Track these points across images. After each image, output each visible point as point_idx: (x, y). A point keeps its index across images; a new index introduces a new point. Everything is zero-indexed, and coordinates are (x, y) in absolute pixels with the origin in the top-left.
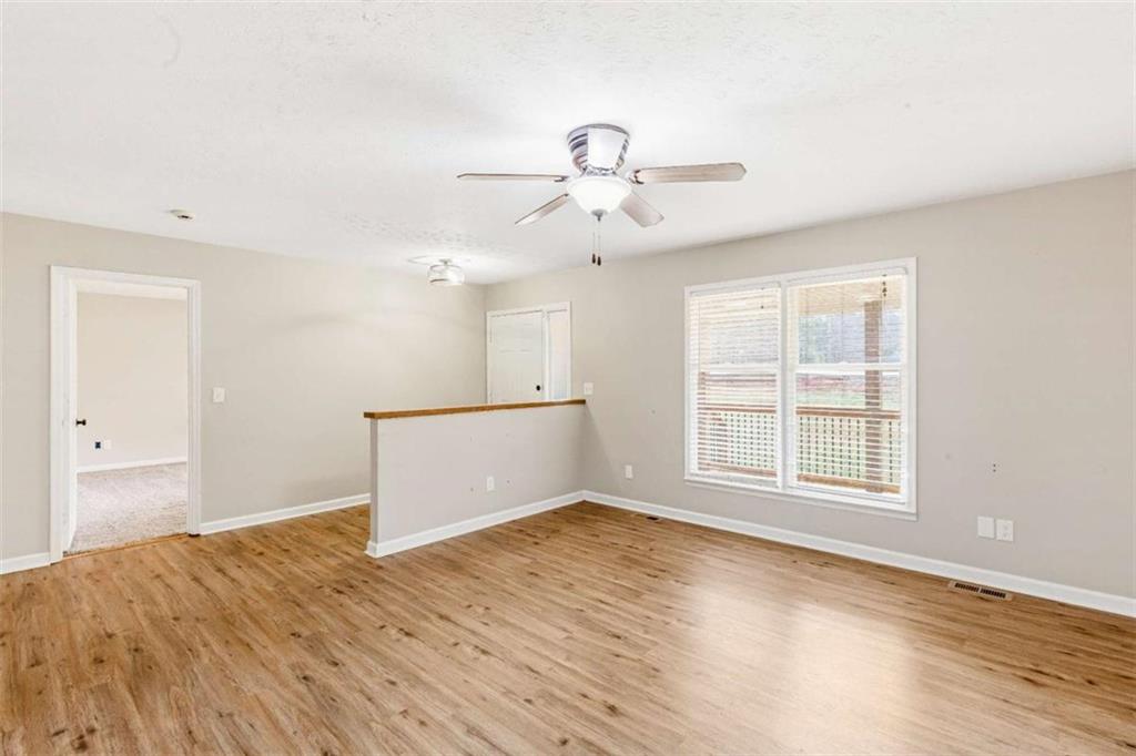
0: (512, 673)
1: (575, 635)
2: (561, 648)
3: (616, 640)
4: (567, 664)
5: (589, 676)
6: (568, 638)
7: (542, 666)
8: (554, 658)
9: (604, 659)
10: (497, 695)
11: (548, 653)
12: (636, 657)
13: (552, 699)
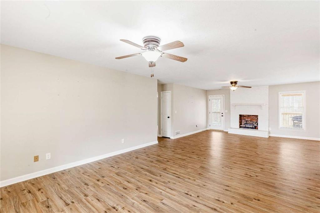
0: (176, 188)
1: (159, 201)
2: (164, 196)
3: (145, 200)
4: (161, 191)
5: (155, 187)
6: (162, 200)
7: (168, 190)
8: (165, 192)
9: (150, 193)
10: (177, 183)
11: (168, 194)
12: (141, 194)
13: (164, 182)
